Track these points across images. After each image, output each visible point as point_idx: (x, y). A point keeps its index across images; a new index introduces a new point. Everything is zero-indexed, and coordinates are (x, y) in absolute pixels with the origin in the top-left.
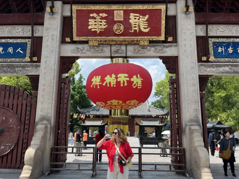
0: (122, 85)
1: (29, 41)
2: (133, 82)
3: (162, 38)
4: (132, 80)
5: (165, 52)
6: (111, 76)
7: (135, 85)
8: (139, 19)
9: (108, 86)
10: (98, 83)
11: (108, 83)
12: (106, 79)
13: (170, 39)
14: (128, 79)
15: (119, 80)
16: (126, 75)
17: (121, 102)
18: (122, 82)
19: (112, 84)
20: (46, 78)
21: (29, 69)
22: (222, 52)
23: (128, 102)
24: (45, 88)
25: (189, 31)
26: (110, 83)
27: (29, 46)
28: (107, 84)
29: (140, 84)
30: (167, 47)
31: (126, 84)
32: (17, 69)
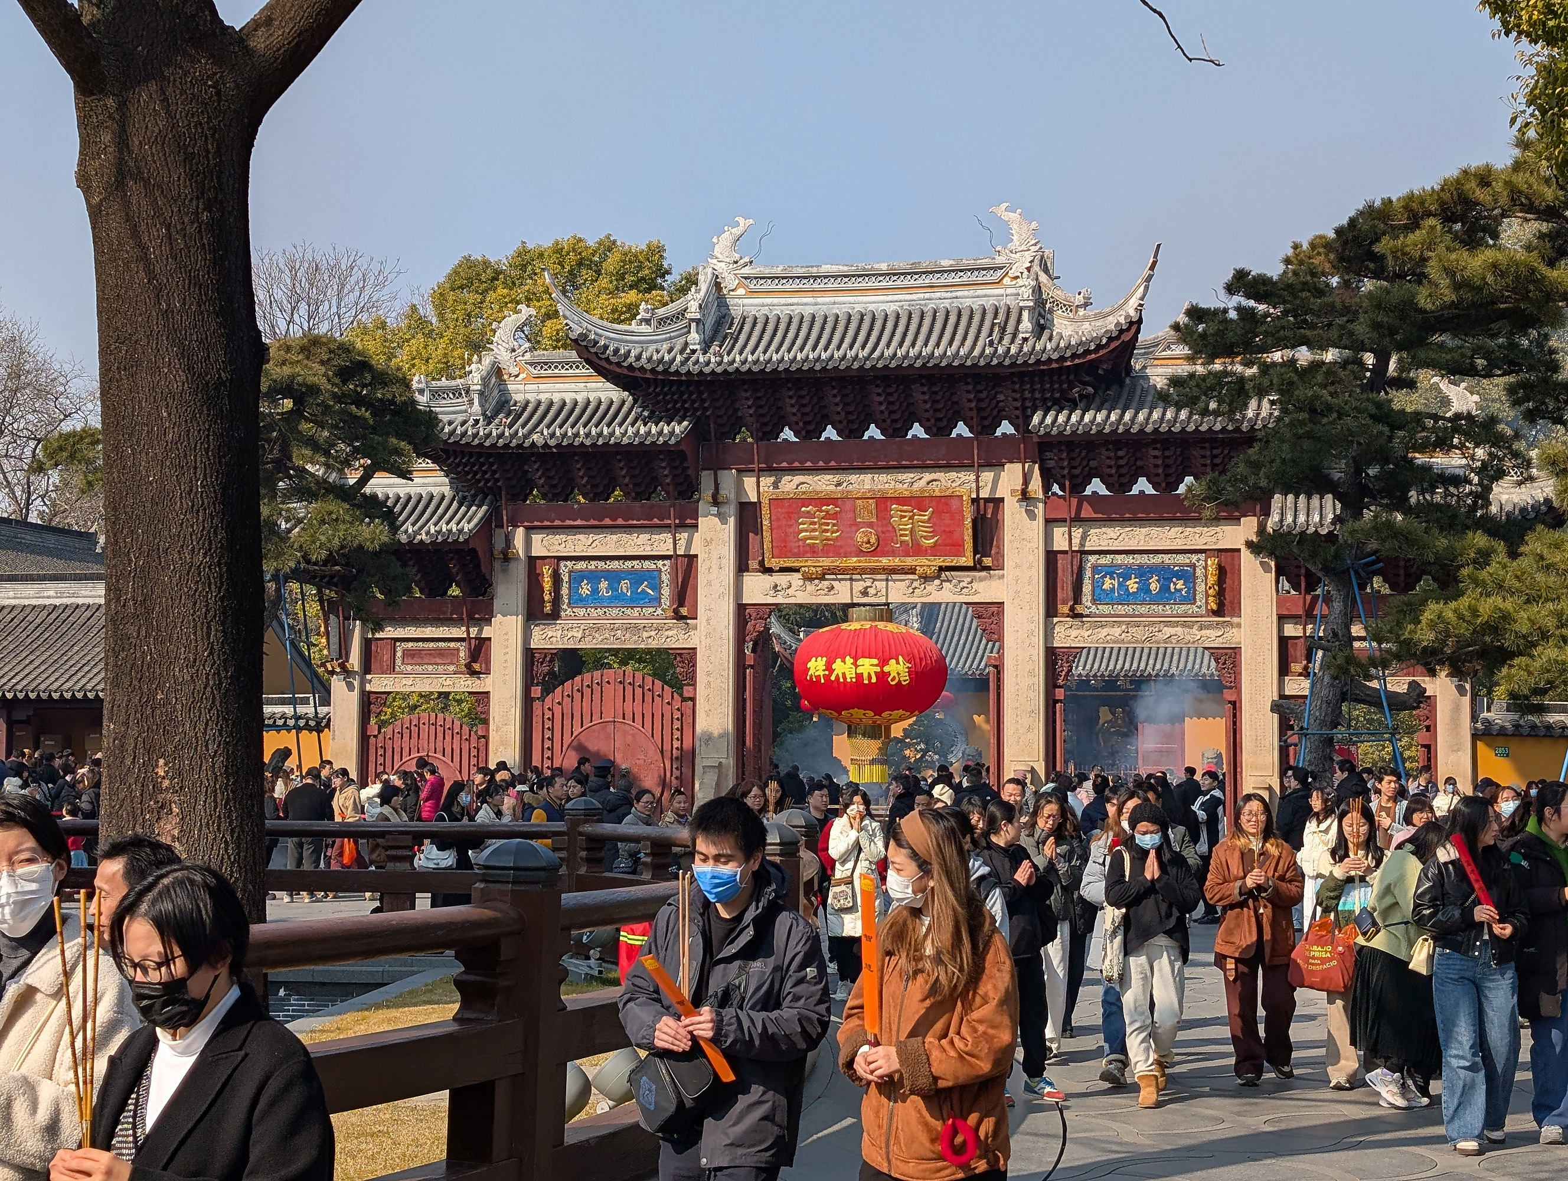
0: (866, 682)
1: (664, 565)
2: (889, 674)
3: (967, 560)
4: (886, 669)
5: (976, 593)
6: (844, 661)
7: (893, 679)
8: (911, 518)
9: (841, 680)
10: (821, 673)
11: (841, 676)
12: (834, 666)
13: (987, 561)
14: (878, 669)
15: (860, 670)
16: (875, 661)
17: (871, 713)
18: (865, 676)
19: (848, 677)
20: (712, 658)
21: (670, 633)
22: (1112, 590)
23: (885, 714)
24: (711, 679)
25: (1029, 545)
26: (844, 674)
27: (665, 578)
28: (837, 676)
29: (905, 679)
30: (981, 580)
31: (874, 680)
32: (645, 635)
